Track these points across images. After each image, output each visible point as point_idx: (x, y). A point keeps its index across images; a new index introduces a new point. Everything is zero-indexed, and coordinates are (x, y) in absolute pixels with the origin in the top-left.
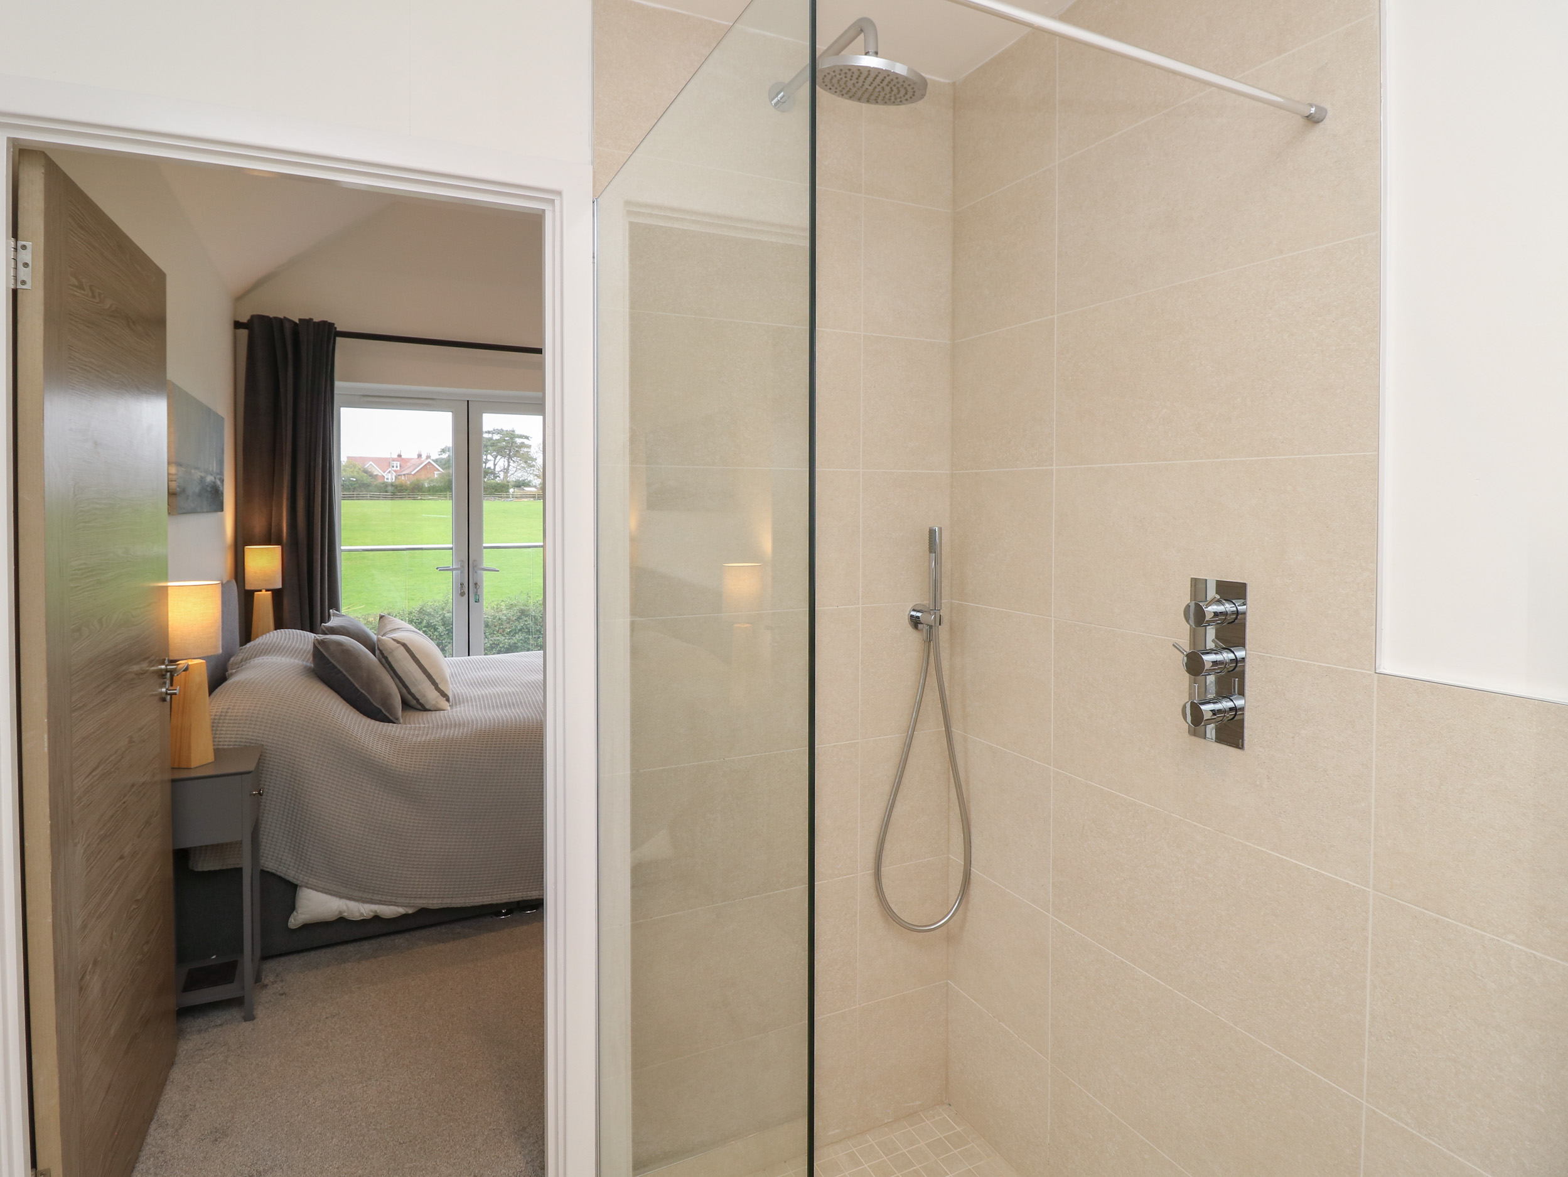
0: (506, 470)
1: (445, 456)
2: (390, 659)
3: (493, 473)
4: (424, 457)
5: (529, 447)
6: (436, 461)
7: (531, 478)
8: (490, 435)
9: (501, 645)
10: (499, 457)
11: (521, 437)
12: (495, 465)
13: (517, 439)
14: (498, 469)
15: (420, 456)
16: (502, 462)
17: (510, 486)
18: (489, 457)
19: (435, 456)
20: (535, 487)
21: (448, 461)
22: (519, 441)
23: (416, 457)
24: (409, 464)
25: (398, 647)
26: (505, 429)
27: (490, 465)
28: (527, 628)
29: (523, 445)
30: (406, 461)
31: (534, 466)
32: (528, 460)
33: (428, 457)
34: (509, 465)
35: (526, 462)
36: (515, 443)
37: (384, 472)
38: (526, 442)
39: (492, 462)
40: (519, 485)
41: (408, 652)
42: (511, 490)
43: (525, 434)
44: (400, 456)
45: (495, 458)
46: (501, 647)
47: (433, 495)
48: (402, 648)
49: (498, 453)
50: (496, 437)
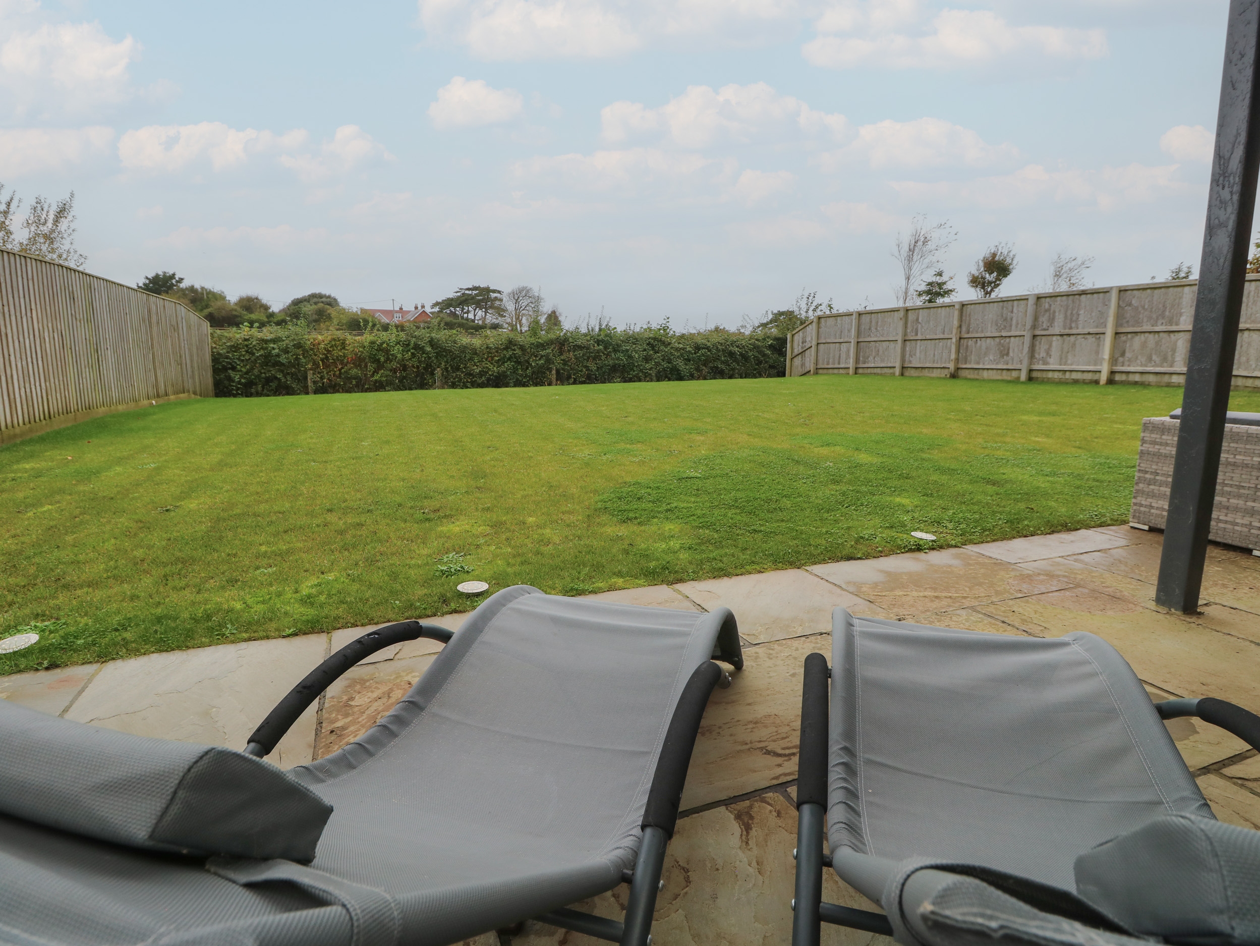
0: (483, 318)
1: (436, 309)
4: (420, 308)
5: (501, 300)
6: (429, 313)
8: (470, 292)
9: (490, 373)
10: (478, 309)
11: (494, 291)
12: (475, 316)
13: (490, 294)
15: (416, 308)
16: (480, 313)
21: (439, 313)
22: (493, 295)
24: (409, 315)
26: (482, 286)
27: (471, 316)
28: (515, 358)
29: (497, 299)
30: (408, 312)
31: (504, 314)
32: (500, 311)
33: (424, 310)
34: (486, 315)
35: (499, 314)
36: (491, 297)
37: (390, 322)
38: (498, 296)
39: (473, 313)
40: (495, 328)
43: (498, 289)
44: (401, 309)
45: (475, 310)
46: (490, 375)
49: (477, 306)
50: (475, 293)
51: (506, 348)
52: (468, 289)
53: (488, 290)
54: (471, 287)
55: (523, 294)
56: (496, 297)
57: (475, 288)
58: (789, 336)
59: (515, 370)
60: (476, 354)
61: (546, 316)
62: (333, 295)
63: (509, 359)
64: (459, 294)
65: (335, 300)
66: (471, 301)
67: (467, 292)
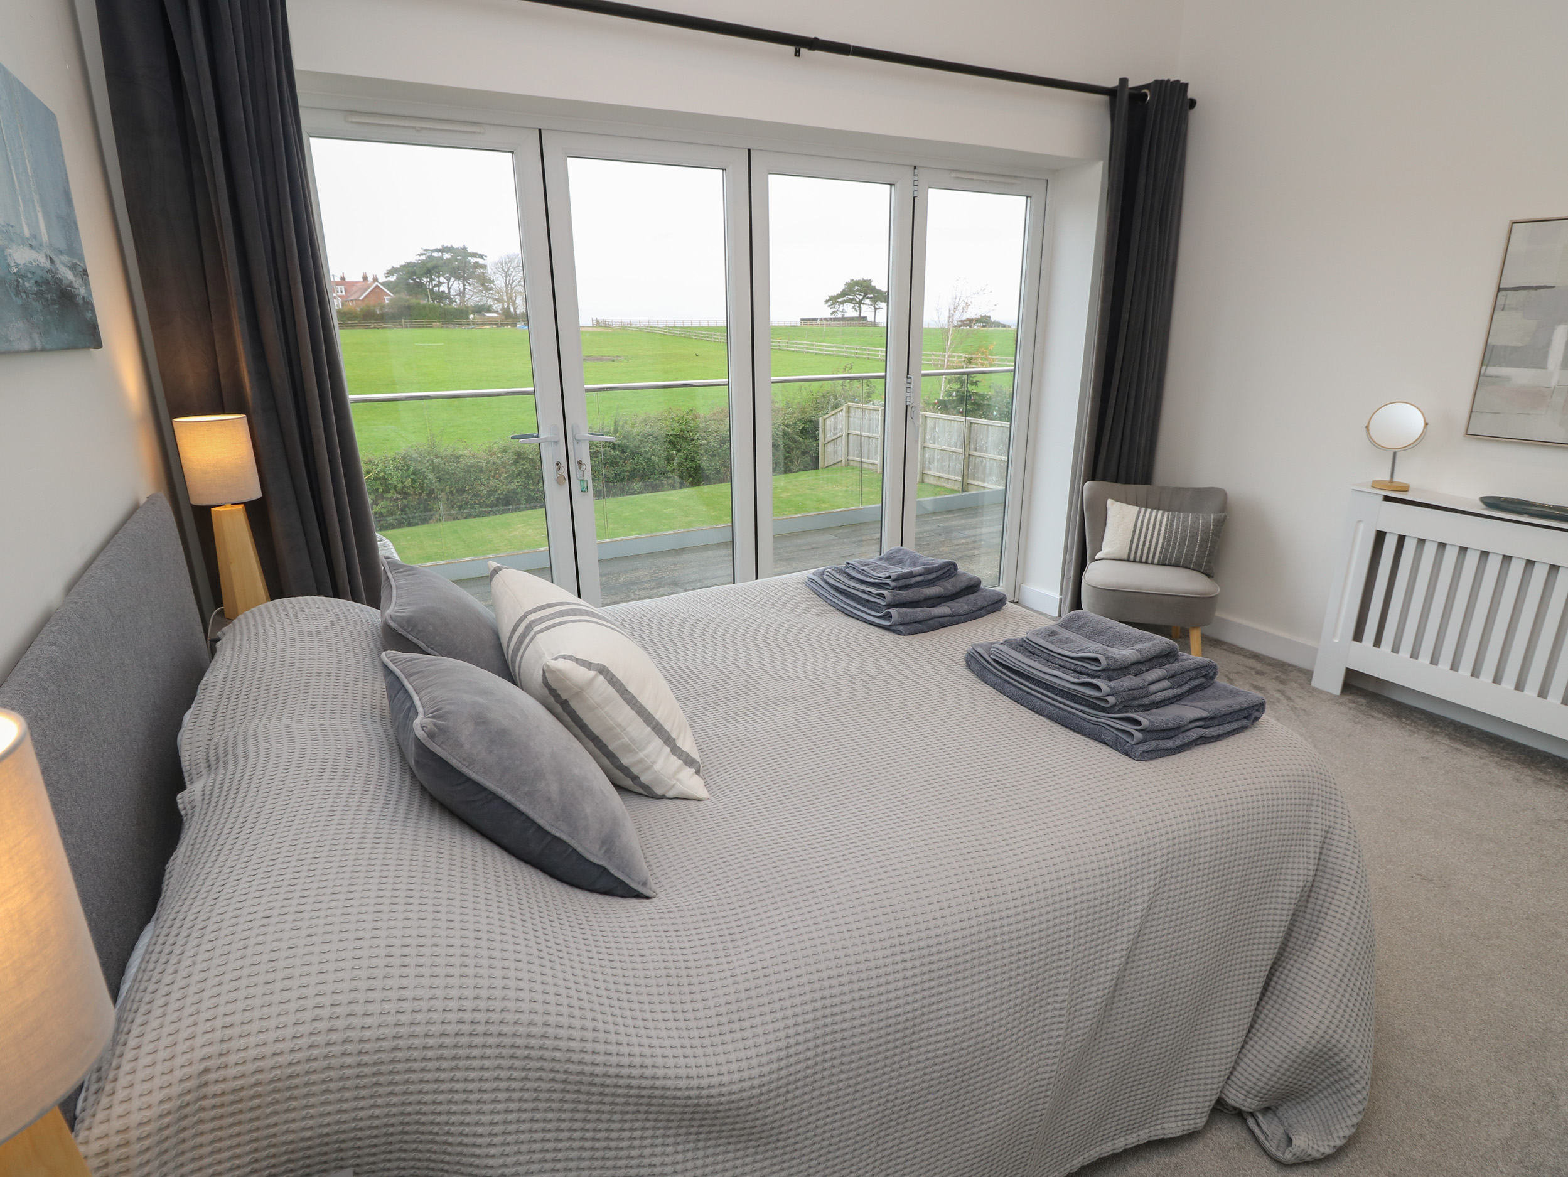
0: (462, 294)
1: (393, 278)
2: (574, 704)
3: (448, 296)
4: (370, 279)
5: (484, 267)
6: (383, 284)
7: (490, 302)
8: (440, 254)
10: (452, 280)
11: (474, 255)
12: (449, 288)
13: (469, 259)
14: (453, 293)
15: (365, 278)
16: (456, 286)
18: (442, 280)
19: (382, 279)
20: (496, 312)
21: (396, 283)
22: (473, 260)
23: (362, 279)
24: (354, 289)
25: (593, 679)
26: (455, 246)
27: (444, 288)
29: (477, 265)
30: (353, 283)
31: (491, 289)
32: (484, 282)
33: (375, 280)
34: (465, 288)
35: (483, 285)
36: (469, 263)
38: (480, 261)
40: (480, 310)
41: (614, 685)
42: (471, 316)
43: (479, 252)
44: (343, 279)
45: (449, 280)
48: (601, 678)
49: (452, 276)
50: (447, 256)
51: (516, 462)
52: (437, 250)
53: (464, 253)
54: (440, 247)
55: (513, 263)
56: (477, 263)
57: (444, 250)
58: (821, 420)
59: (525, 486)
60: (481, 471)
63: (518, 475)
64: (423, 257)
66: (441, 268)
67: (435, 254)
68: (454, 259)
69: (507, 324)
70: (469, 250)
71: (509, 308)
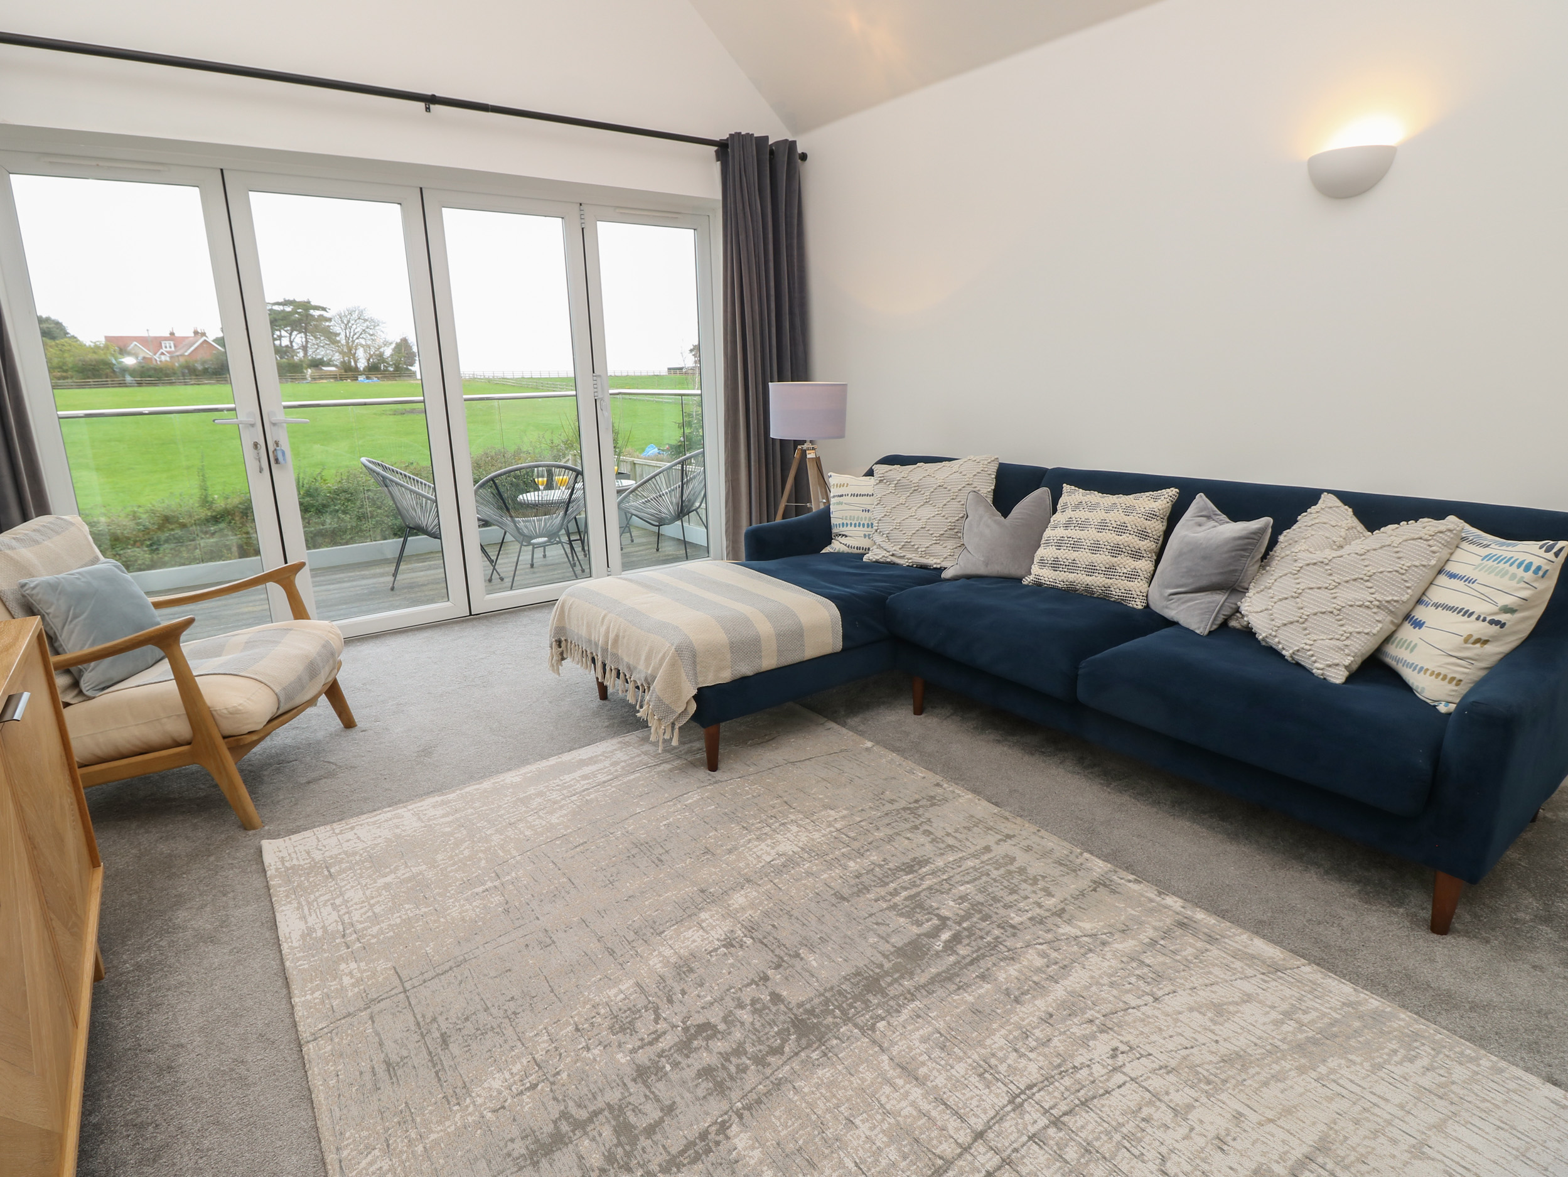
0: (305, 348)
4: (200, 334)
5: (329, 320)
7: (331, 356)
10: (294, 333)
11: (317, 308)
13: (312, 312)
14: (295, 346)
15: (196, 333)
16: (299, 339)
17: (305, 365)
18: (283, 333)
20: (336, 366)
22: (316, 313)
23: (193, 335)
24: (183, 343)
26: (298, 300)
29: (322, 318)
32: (331, 336)
33: (203, 335)
34: (307, 342)
35: (327, 338)
36: (312, 316)
37: (155, 354)
38: (324, 314)
39: (288, 339)
40: (317, 364)
42: (309, 371)
43: (321, 305)
44: (172, 334)
45: (291, 334)
47: (210, 379)
49: (293, 329)
50: (288, 309)
53: (307, 306)
54: (281, 300)
55: (355, 316)
56: (321, 316)
57: (286, 303)
61: (393, 346)
62: (53, 317)
65: (58, 324)
66: (280, 322)
67: (276, 308)
68: (294, 312)
69: (346, 378)
70: (313, 303)
71: (350, 362)
